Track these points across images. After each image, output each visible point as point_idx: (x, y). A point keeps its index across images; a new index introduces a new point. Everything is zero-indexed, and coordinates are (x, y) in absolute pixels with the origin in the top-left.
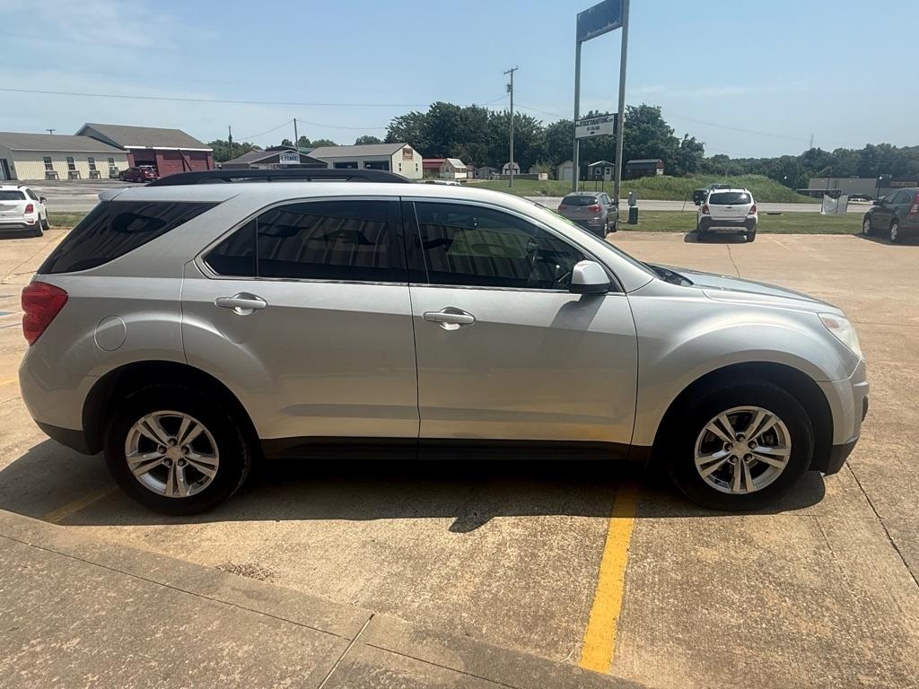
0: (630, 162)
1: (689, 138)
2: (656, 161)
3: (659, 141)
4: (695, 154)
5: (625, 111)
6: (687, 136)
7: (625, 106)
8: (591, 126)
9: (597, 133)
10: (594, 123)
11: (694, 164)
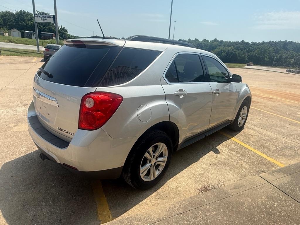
0: (42, 33)
1: (63, 27)
2: (53, 34)
3: (52, 26)
4: (65, 33)
5: (36, 13)
6: (62, 26)
7: (36, 11)
8: (42, 18)
9: (46, 21)
10: (44, 17)
11: (66, 36)
